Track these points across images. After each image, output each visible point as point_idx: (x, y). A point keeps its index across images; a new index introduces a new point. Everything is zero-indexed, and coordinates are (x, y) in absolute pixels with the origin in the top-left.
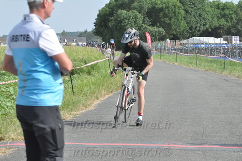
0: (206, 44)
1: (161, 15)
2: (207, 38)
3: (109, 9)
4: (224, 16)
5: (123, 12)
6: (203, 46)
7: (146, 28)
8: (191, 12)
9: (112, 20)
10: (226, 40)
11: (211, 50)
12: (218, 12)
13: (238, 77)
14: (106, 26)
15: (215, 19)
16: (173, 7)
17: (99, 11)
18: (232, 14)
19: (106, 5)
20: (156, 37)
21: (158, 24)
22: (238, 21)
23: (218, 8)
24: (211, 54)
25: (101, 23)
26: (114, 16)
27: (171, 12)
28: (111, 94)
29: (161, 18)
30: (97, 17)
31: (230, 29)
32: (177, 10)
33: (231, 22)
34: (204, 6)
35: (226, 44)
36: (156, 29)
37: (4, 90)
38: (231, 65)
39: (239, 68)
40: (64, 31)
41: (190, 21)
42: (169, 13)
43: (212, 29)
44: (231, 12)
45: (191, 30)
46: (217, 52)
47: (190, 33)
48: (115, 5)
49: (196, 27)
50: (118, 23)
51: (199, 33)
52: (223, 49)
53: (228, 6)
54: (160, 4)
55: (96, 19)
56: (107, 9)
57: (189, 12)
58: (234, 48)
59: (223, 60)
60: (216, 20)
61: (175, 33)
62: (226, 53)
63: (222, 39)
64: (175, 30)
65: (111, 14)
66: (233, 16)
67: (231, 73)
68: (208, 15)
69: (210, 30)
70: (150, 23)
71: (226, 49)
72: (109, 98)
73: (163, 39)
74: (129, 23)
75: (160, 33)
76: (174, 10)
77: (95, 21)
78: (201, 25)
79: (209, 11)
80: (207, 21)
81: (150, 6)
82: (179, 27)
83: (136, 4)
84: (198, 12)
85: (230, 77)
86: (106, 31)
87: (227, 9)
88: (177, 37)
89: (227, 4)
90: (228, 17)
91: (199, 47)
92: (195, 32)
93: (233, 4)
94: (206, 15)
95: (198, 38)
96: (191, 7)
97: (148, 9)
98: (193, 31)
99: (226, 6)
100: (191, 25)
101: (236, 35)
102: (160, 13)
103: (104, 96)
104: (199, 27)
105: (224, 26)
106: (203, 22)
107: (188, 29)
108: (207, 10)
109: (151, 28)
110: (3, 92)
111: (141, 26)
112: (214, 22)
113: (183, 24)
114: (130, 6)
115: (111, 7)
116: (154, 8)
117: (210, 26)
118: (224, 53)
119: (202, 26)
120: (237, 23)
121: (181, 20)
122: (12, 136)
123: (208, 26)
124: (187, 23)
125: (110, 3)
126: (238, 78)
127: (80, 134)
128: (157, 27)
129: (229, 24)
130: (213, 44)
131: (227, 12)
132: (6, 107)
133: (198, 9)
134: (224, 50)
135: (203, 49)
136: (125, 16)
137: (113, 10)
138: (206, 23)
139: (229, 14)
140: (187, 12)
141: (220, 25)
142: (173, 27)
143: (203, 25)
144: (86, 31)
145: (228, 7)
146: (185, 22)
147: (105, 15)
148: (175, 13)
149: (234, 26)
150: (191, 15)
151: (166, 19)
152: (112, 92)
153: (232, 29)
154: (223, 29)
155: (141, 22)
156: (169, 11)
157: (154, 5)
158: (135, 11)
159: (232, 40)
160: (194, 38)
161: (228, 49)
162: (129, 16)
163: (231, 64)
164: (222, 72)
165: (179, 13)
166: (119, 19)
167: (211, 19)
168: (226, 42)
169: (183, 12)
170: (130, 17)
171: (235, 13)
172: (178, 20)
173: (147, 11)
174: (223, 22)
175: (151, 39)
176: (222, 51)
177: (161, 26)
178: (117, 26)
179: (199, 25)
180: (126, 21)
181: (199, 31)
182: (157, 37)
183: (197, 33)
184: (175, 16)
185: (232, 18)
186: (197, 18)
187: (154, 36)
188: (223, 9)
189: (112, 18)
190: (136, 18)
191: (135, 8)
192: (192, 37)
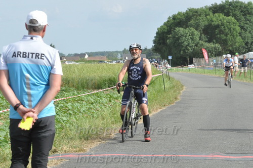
1: (217, 31)
3: (167, 27)
5: (181, 30)
7: (202, 45)
8: (247, 28)
9: (170, 37)
14: (164, 43)
16: (228, 24)
17: (158, 29)
19: (165, 23)
20: (212, 53)
21: (215, 41)
25: (159, 40)
26: (171, 34)
27: (226, 28)
28: (164, 108)
29: (217, 34)
30: (156, 35)
32: (232, 26)
36: (212, 45)
37: (62, 105)
40: (125, 49)
41: (245, 37)
42: (225, 30)
45: (247, 46)
47: (246, 48)
48: (172, 23)
49: (252, 42)
50: (176, 40)
54: (216, 21)
55: (155, 37)
56: (165, 27)
57: (244, 28)
61: (231, 48)
64: (231, 46)
65: (169, 32)
70: (207, 39)
72: (161, 111)
73: (219, 54)
74: (186, 41)
75: (216, 49)
76: (229, 27)
77: (154, 39)
81: (207, 23)
82: (235, 43)
83: (192, 22)
86: (164, 48)
88: (233, 52)
92: (251, 47)
96: (246, 23)
97: (205, 26)
98: (249, 46)
100: (246, 40)
102: (216, 29)
103: (157, 109)
107: (244, 45)
109: (207, 45)
110: (62, 107)
111: (198, 43)
113: (239, 39)
114: (187, 23)
115: (169, 25)
116: (210, 25)
121: (237, 36)
122: (65, 148)
124: (243, 39)
125: (168, 21)
127: (128, 146)
128: (213, 43)
132: (62, 121)
136: (183, 33)
137: (171, 28)
140: (242, 28)
142: (229, 43)
144: (146, 49)
146: (240, 37)
147: (164, 33)
148: (230, 29)
150: (246, 31)
151: (222, 35)
152: (164, 106)
155: (198, 39)
156: (224, 27)
157: (210, 22)
158: (192, 28)
160: (250, 53)
162: (185, 33)
165: (234, 29)
166: (177, 36)
169: (238, 29)
170: (187, 34)
172: (233, 36)
173: (203, 28)
175: (208, 55)
177: (217, 42)
178: (174, 43)
180: (183, 38)
182: (214, 53)
184: (230, 32)
187: (210, 52)
189: (170, 36)
190: (193, 34)
191: (191, 26)
192: (248, 52)
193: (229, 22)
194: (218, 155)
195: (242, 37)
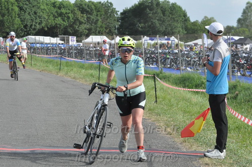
0: (42, 43)
2: (43, 37)
4: (61, 15)
6: (38, 45)
8: (26, 9)
10: (63, 39)
11: (47, 50)
12: (54, 10)
13: (74, 78)
15: (51, 17)
16: (6, 3)
18: (69, 13)
22: (75, 21)
23: (54, 7)
24: (47, 54)
27: (3, 8)
31: (67, 29)
32: (10, 6)
33: (68, 21)
34: (39, 3)
35: (62, 44)
38: (67, 66)
39: (75, 69)
41: (25, 19)
42: (1, 9)
43: (48, 28)
44: (68, 11)
45: (26, 29)
46: (53, 52)
47: (26, 31)
49: (31, 25)
51: (34, 32)
52: (60, 49)
53: (65, 4)
57: (23, 9)
58: (71, 48)
59: (59, 60)
60: (53, 19)
61: (8, 30)
62: (63, 53)
63: (58, 39)
64: (8, 28)
66: (70, 15)
67: (67, 73)
68: (43, 13)
69: (46, 29)
71: (62, 49)
76: (7, 7)
78: (36, 23)
79: (44, 9)
80: (43, 20)
82: (13, 25)
84: (34, 9)
85: (66, 78)
87: (64, 7)
89: (63, 3)
90: (65, 16)
91: (34, 46)
92: (30, 30)
93: (70, 3)
94: (41, 13)
95: (33, 37)
96: (26, 4)
98: (28, 29)
99: (62, 4)
100: (26, 23)
101: (73, 35)
104: (35, 26)
105: (60, 25)
106: (38, 20)
107: (22, 27)
108: (42, 7)
112: (50, 21)
113: (17, 21)
117: (46, 25)
118: (60, 54)
119: (37, 25)
120: (74, 23)
121: (15, 17)
123: (43, 25)
124: (22, 21)
126: (74, 80)
129: (66, 24)
130: (49, 44)
131: (63, 11)
133: (33, 6)
134: (61, 51)
135: (38, 49)
138: (41, 21)
139: (66, 13)
140: (21, 9)
141: (56, 24)
142: (7, 24)
143: (39, 24)
145: (65, 6)
146: (19, 20)
148: (8, 9)
149: (71, 26)
150: (25, 12)
153: (68, 29)
154: (60, 28)
156: (1, 7)
159: (69, 40)
160: (29, 36)
161: (65, 49)
163: (68, 64)
164: (57, 73)
165: (12, 10)
167: (47, 18)
168: (63, 42)
169: (17, 9)
171: (72, 12)
172: (12, 17)
174: (59, 21)
176: (58, 51)
179: (34, 23)
181: (34, 29)
183: (33, 32)
184: (8, 12)
185: (69, 18)
186: (32, 16)
188: (60, 8)
192: (26, 36)
193: (7, 2)
194: (3, 147)
195: (21, 19)
